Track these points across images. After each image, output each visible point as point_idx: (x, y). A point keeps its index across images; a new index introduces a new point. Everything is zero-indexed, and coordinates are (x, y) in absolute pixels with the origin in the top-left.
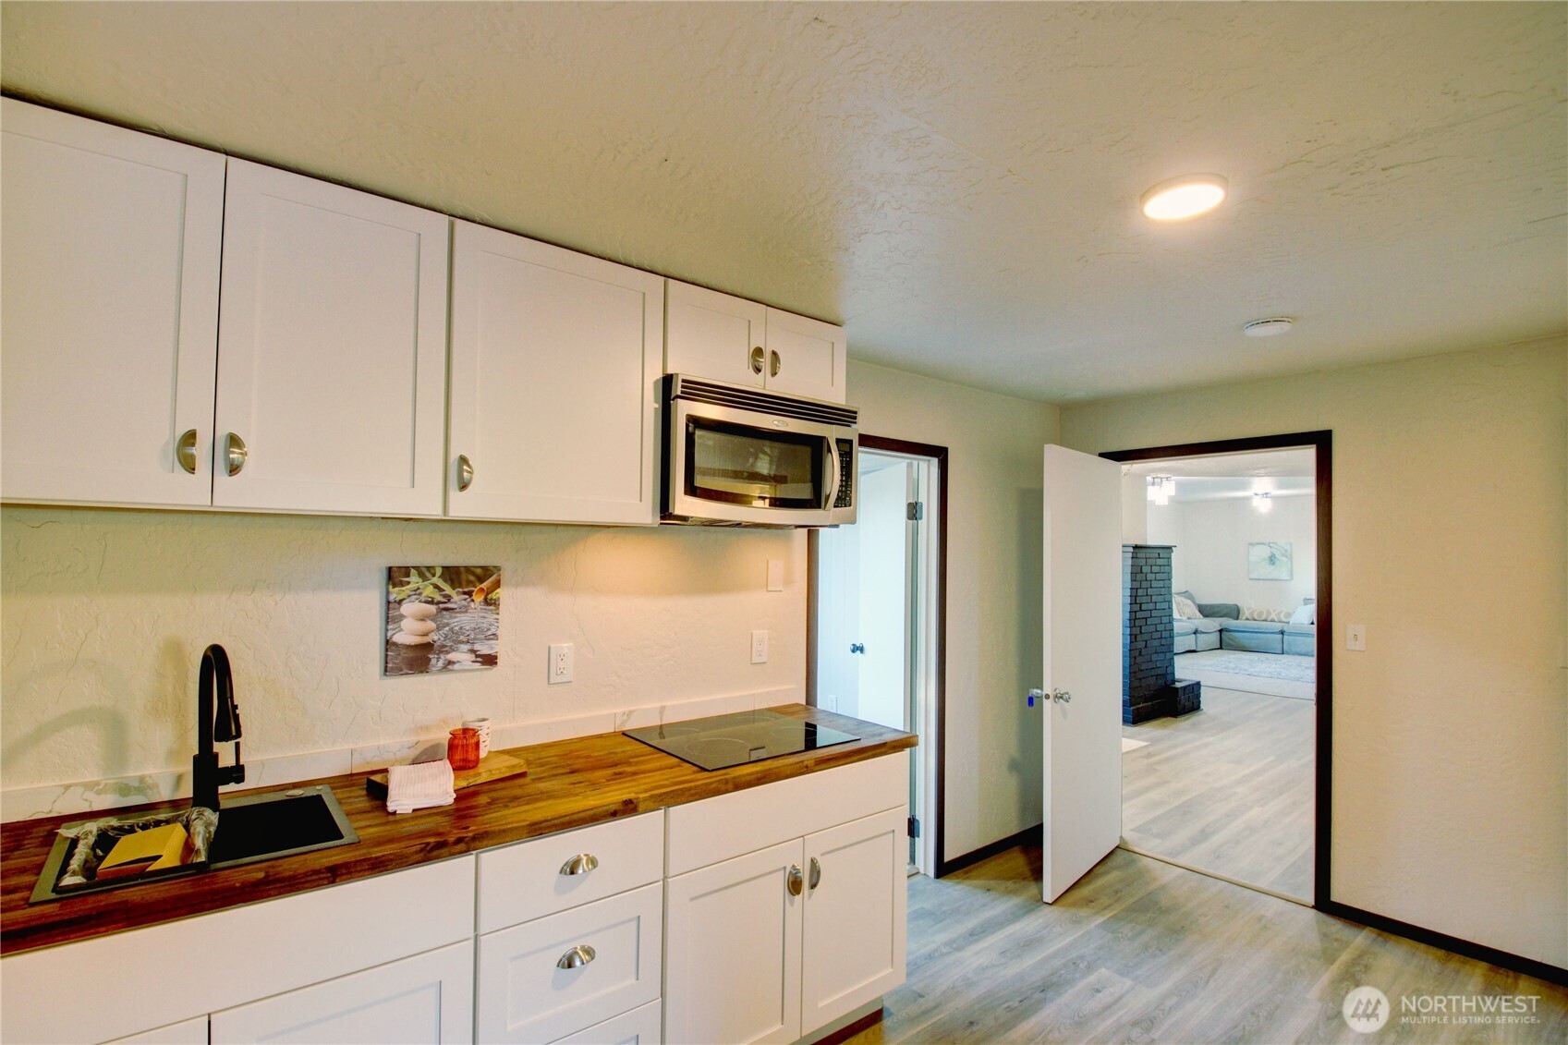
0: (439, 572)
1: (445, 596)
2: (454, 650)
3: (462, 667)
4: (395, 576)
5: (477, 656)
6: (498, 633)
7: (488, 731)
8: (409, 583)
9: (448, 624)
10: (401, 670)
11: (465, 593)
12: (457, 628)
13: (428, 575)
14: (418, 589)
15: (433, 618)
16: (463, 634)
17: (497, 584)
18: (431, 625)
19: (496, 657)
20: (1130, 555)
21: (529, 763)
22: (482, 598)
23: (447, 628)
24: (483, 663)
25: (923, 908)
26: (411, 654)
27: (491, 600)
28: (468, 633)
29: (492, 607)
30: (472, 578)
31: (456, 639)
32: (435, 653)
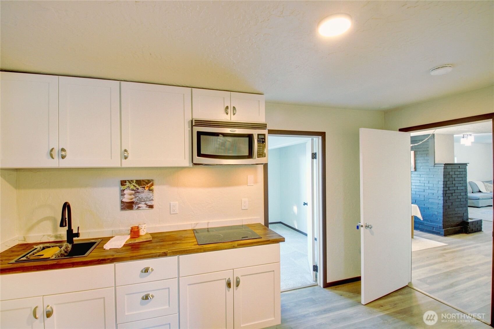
0: (135, 182)
1: (137, 188)
2: (140, 204)
3: (143, 209)
4: (123, 183)
5: (147, 205)
6: (153, 199)
7: (145, 227)
8: (126, 185)
9: (138, 196)
10: (125, 209)
11: (143, 187)
12: (141, 197)
13: (132, 182)
14: (129, 186)
15: (134, 195)
16: (143, 199)
17: (152, 185)
18: (133, 196)
19: (153, 206)
20: (443, 168)
21: (153, 238)
22: (148, 189)
23: (138, 197)
24: (149, 207)
25: (312, 298)
26: (128, 205)
27: (151, 189)
28: (144, 199)
29: (151, 191)
30: (145, 183)
31: (141, 201)
32: (134, 204)
